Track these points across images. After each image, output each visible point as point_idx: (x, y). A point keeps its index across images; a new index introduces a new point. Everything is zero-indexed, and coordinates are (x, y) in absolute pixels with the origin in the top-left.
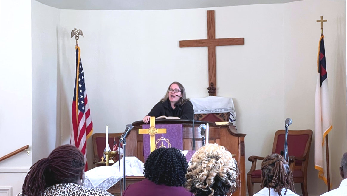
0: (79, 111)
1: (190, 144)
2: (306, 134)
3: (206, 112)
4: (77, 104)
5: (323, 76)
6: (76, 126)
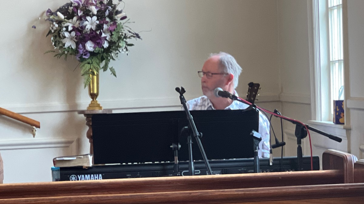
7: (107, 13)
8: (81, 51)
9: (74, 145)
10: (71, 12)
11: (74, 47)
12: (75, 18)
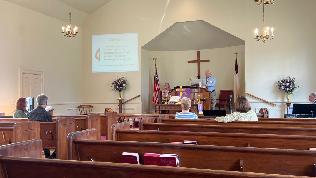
0: (156, 84)
1: (193, 94)
2: (231, 91)
3: (197, 84)
4: (155, 82)
5: (237, 72)
6: (155, 88)
7: (292, 82)
8: (286, 90)
9: (283, 110)
10: (283, 81)
11: (284, 89)
12: (284, 83)
